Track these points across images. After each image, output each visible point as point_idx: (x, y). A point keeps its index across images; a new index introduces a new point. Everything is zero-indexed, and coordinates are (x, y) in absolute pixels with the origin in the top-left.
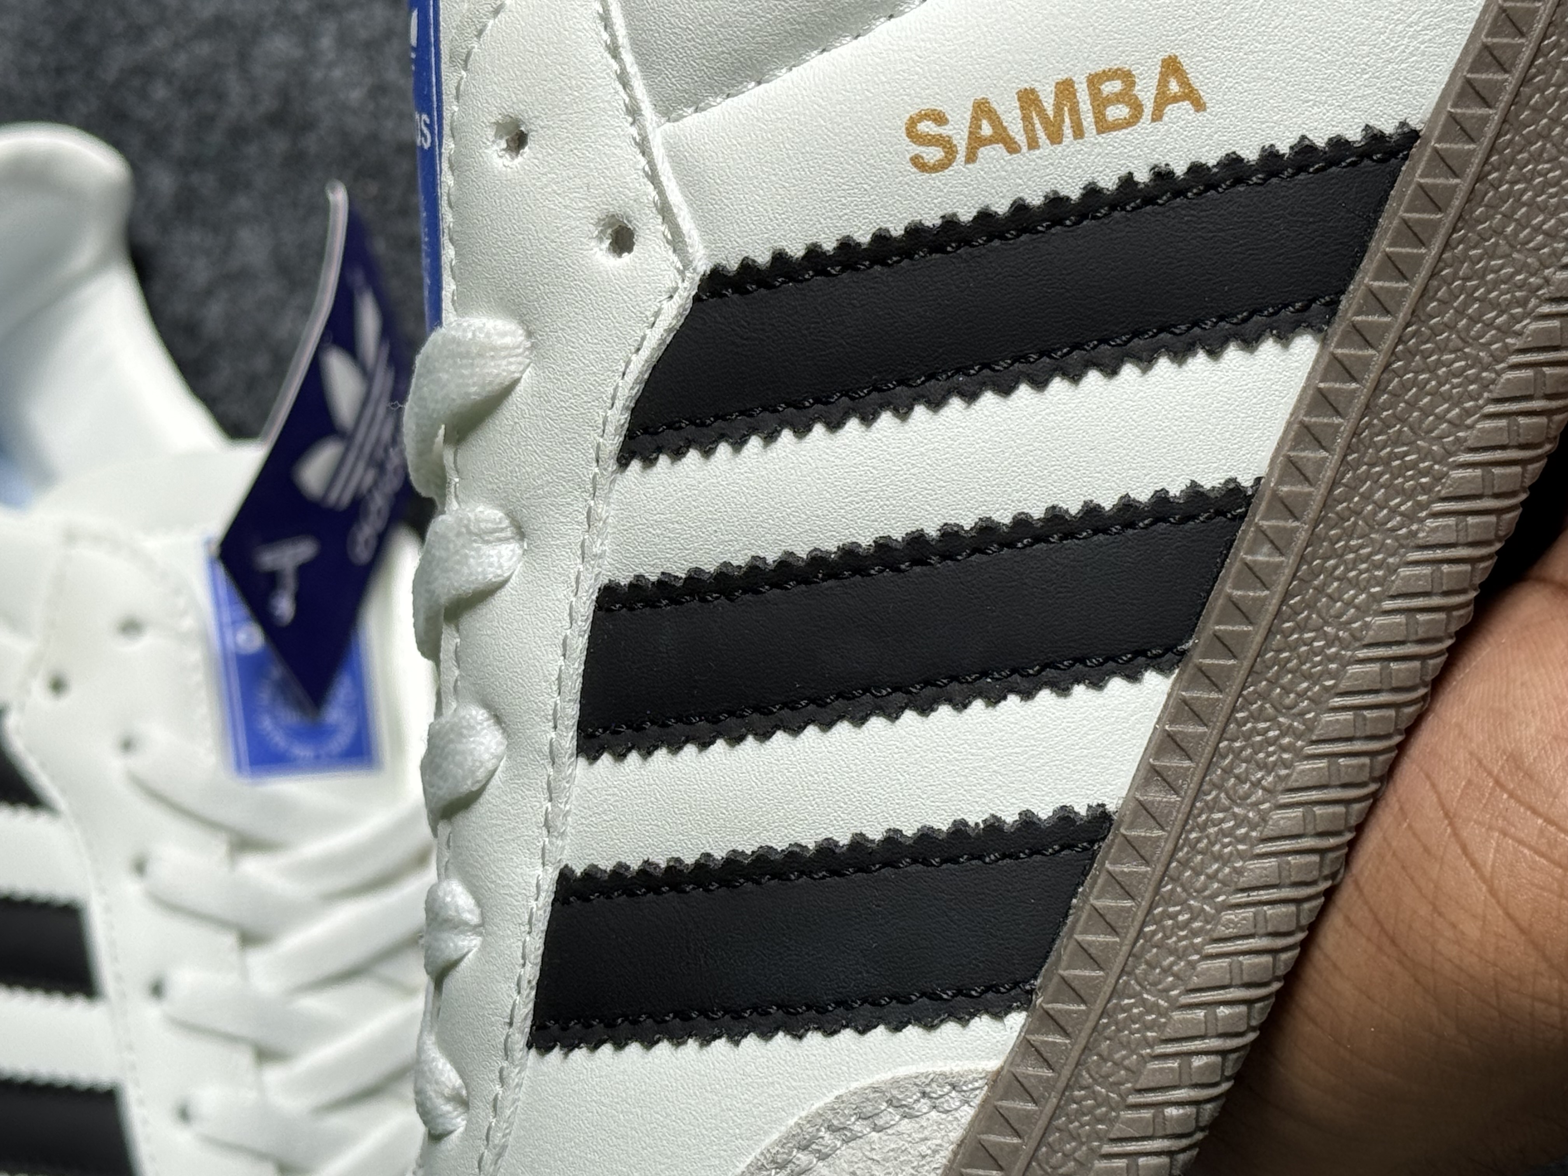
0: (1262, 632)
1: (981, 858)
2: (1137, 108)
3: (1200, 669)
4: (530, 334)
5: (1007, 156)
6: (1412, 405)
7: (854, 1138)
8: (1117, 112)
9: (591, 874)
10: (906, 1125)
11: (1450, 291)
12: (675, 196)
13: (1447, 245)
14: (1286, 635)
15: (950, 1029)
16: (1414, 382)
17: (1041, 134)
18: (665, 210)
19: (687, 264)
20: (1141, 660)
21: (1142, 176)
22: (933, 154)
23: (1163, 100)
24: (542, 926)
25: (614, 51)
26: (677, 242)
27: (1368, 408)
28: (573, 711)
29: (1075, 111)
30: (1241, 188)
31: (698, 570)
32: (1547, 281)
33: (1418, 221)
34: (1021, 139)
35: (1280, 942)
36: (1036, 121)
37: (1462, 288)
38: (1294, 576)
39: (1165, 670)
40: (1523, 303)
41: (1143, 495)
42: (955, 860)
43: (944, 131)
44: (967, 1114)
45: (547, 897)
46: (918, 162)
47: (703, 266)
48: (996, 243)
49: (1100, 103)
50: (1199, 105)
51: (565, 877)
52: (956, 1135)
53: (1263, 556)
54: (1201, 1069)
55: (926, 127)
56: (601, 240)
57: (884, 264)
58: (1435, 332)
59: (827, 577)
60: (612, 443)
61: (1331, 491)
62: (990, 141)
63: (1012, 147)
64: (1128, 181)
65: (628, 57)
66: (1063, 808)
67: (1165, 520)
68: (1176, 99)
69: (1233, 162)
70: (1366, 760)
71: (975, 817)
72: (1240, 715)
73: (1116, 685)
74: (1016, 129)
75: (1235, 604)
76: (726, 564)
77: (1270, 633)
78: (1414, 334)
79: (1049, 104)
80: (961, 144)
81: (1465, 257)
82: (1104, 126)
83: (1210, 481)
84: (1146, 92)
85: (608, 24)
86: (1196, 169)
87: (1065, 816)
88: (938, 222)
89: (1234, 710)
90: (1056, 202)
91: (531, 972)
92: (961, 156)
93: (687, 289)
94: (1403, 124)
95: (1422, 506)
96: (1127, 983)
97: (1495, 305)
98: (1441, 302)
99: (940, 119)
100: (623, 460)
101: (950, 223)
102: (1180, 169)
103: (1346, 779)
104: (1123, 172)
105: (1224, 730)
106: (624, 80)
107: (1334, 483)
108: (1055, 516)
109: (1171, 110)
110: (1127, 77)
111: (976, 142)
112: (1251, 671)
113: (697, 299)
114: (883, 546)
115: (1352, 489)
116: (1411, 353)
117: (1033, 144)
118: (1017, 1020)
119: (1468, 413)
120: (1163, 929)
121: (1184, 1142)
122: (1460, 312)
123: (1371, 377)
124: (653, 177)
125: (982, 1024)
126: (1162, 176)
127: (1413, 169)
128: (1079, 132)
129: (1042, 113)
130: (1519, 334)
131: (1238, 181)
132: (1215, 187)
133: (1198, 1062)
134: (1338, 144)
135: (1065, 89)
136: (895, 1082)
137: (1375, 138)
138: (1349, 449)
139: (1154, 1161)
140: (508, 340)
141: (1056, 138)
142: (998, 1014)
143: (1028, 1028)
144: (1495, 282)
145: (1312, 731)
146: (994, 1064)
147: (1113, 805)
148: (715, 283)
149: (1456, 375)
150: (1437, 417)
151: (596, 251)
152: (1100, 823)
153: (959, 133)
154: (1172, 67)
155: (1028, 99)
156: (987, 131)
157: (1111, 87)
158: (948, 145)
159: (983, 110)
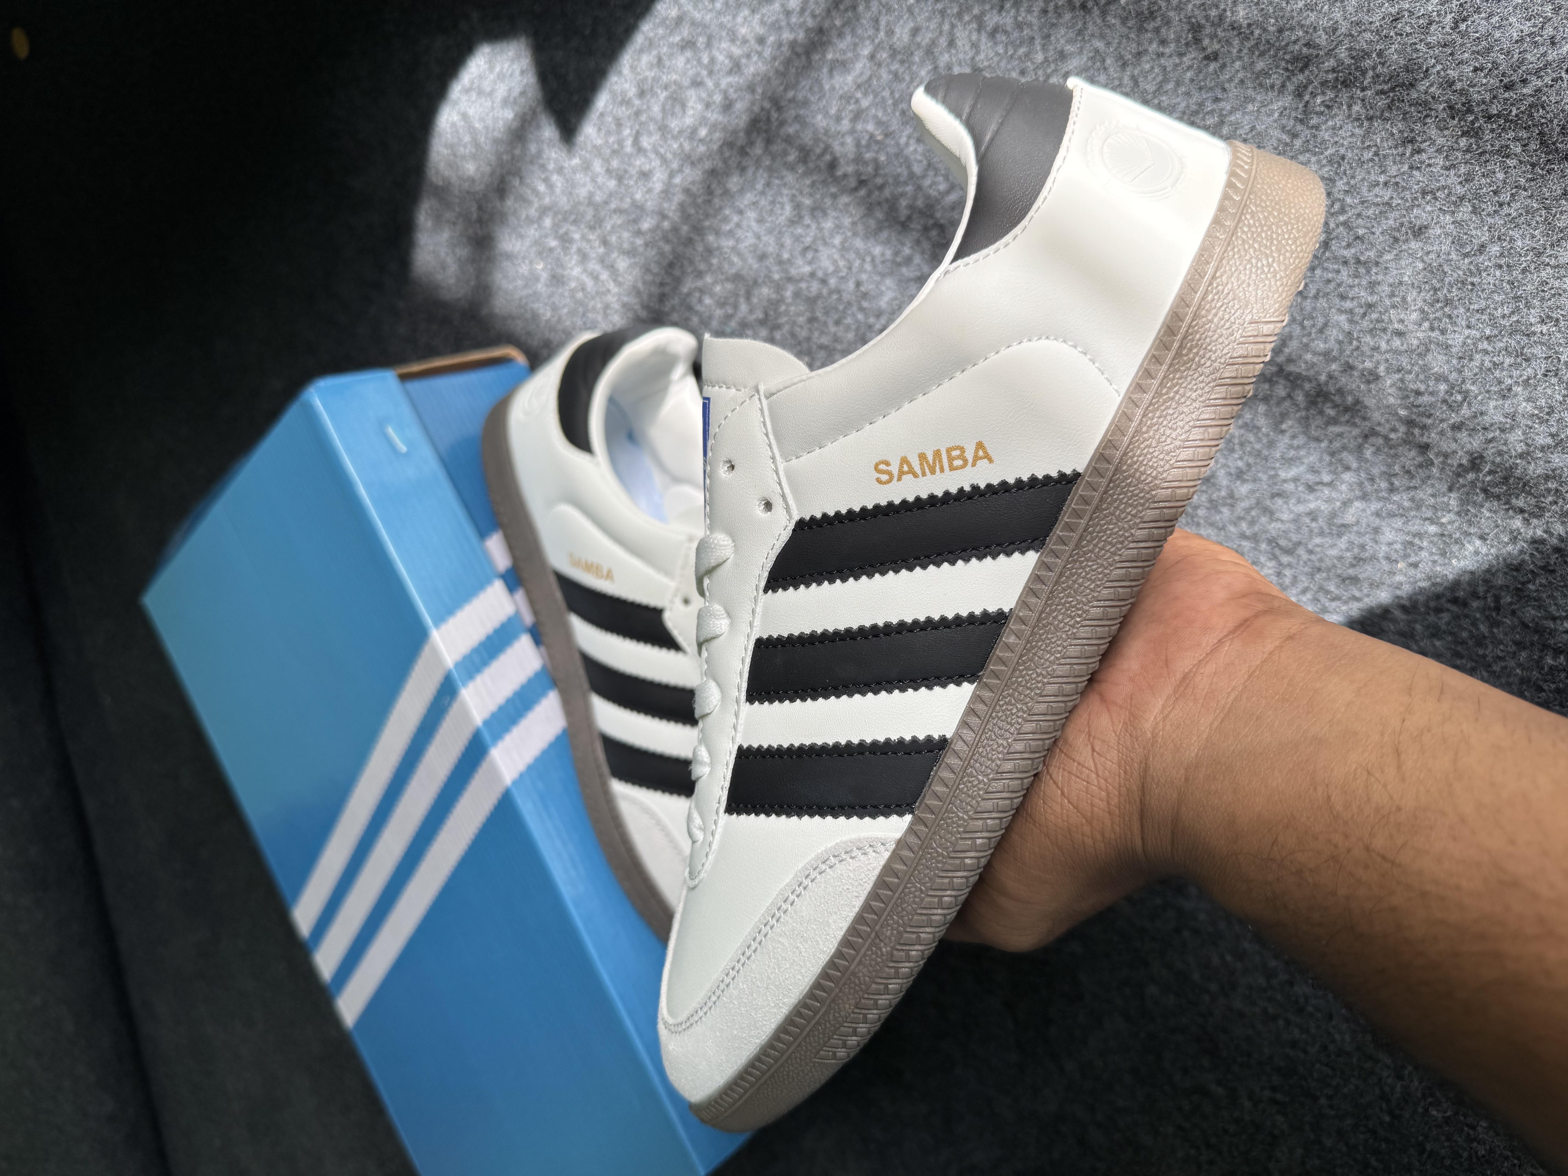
0: (1011, 670)
1: (896, 753)
2: (966, 461)
3: (985, 683)
4: (734, 541)
5: (914, 479)
6: (1075, 582)
7: (843, 860)
8: (958, 463)
9: (750, 748)
10: (862, 858)
11: (1092, 537)
12: (787, 491)
13: (1091, 519)
14: (1021, 671)
15: (881, 819)
16: (1076, 573)
17: (927, 470)
18: (783, 496)
19: (790, 517)
20: (962, 679)
21: (967, 488)
22: (885, 477)
23: (976, 458)
24: (731, 766)
25: (767, 435)
26: (788, 509)
27: (1057, 583)
28: (745, 686)
29: (941, 461)
30: (1007, 494)
31: (792, 635)
32: (1132, 535)
33: (1080, 509)
34: (919, 472)
35: (1014, 795)
36: (925, 465)
37: (1097, 536)
38: (1024, 649)
39: (971, 682)
40: (1122, 543)
41: (964, 614)
42: (886, 754)
43: (889, 468)
44: (887, 855)
45: (734, 756)
46: (879, 481)
47: (796, 518)
48: (909, 513)
49: (951, 459)
50: (991, 460)
51: (740, 748)
52: (882, 862)
53: (1012, 639)
54: (981, 845)
55: (882, 467)
56: (759, 506)
57: (865, 519)
58: (1085, 553)
59: (840, 640)
60: (763, 584)
61: (1040, 615)
62: (907, 473)
63: (916, 476)
64: (961, 490)
65: (771, 437)
66: (929, 736)
67: (973, 624)
68: (981, 458)
69: (1004, 483)
70: (1052, 723)
71: (894, 737)
72: (1001, 703)
73: (952, 687)
74: (917, 469)
75: (1000, 658)
76: (802, 633)
77: (1014, 670)
78: (1076, 554)
79: (930, 458)
80: (896, 473)
81: (1098, 524)
82: (952, 468)
83: (992, 609)
84: (969, 456)
85: (765, 425)
86: (989, 486)
87: (929, 739)
88: (886, 504)
89: (999, 700)
90: (932, 497)
91: (727, 784)
92: (895, 479)
93: (792, 526)
94: (1074, 470)
95: (1078, 623)
96: (952, 808)
97: (1110, 543)
98: (1088, 541)
99: (887, 464)
100: (766, 591)
101: (890, 504)
102: (982, 486)
103: (1043, 731)
104: (960, 486)
105: (994, 709)
106: (770, 446)
107: (1042, 612)
108: (929, 620)
109: (979, 463)
110: (962, 450)
111: (901, 473)
112: (1006, 685)
113: (794, 530)
114: (861, 629)
115: (1049, 614)
116: (1075, 561)
117: (924, 474)
118: (908, 818)
119: (1098, 586)
120: (967, 787)
121: (972, 873)
122: (1095, 546)
123: (1058, 570)
124: (780, 484)
125: (894, 818)
126: (975, 488)
127: (1077, 489)
128: (942, 470)
129: (927, 462)
130: (1120, 555)
131: (1006, 491)
132: (997, 493)
133: (979, 841)
134: (1047, 478)
135: (937, 454)
136: (859, 840)
137: (1062, 475)
138: (1048, 599)
139: (960, 880)
140: (726, 543)
141: (933, 472)
142: (901, 814)
143: (912, 824)
144: (1111, 534)
145: (1030, 710)
146: (898, 835)
147: (949, 736)
148: (801, 525)
149: (1093, 571)
150: (1085, 587)
151: (759, 510)
152: (943, 743)
153: (894, 469)
154: (980, 445)
155: (922, 457)
156: (906, 469)
157: (955, 453)
158: (890, 473)
159: (904, 461)
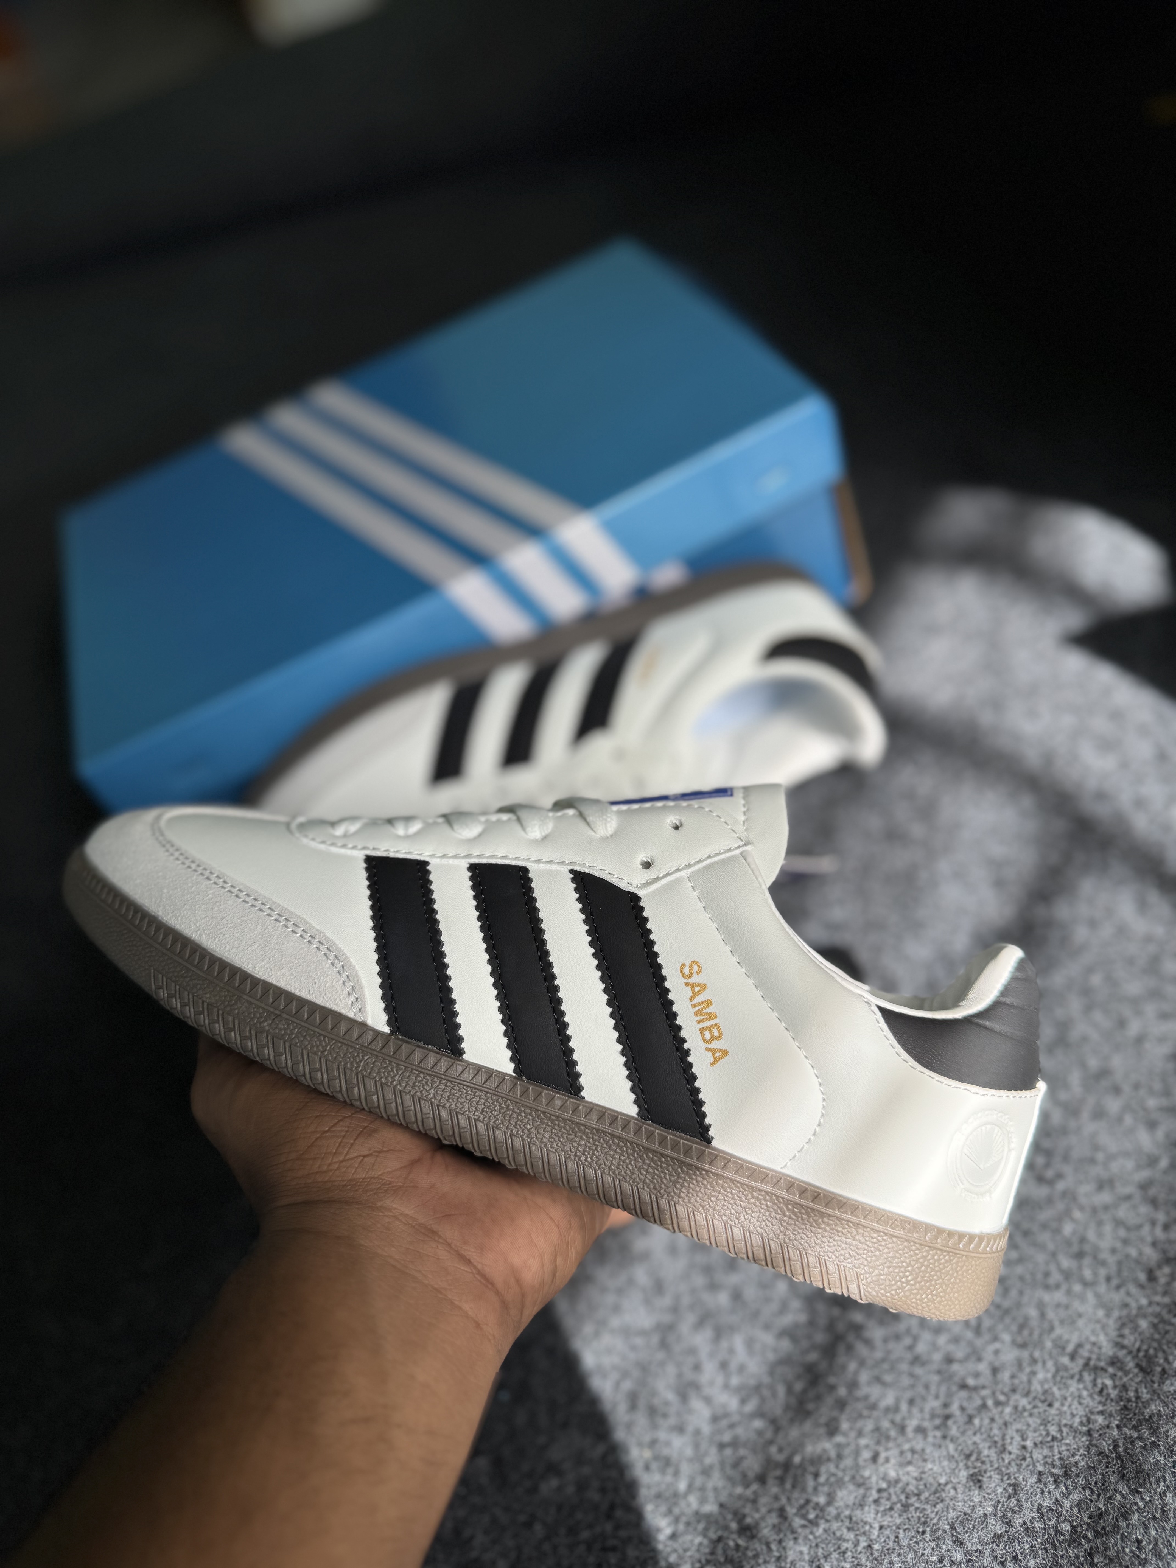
0: (531, 1105)
1: (443, 1011)
2: (709, 1042)
3: (516, 1084)
4: (612, 836)
5: (688, 997)
6: (615, 1151)
7: (340, 974)
8: (707, 1035)
9: (428, 872)
10: (345, 993)
11: (656, 1161)
12: (663, 882)
13: (672, 1158)
14: (530, 1114)
15: (382, 1005)
16: (623, 1151)
17: (697, 1009)
18: (657, 879)
19: (640, 888)
20: (517, 1062)
21: (686, 1046)
22: (686, 971)
23: (713, 1051)
24: (409, 857)
25: (709, 857)
26: (647, 884)
27: (613, 1136)
28: (484, 861)
29: (707, 1019)
30: (685, 1082)
31: (536, 901)
32: (662, 1197)
33: (680, 1148)
34: (695, 1001)
35: (420, 1123)
36: (701, 1006)
37: (658, 1166)
38: (551, 1115)
39: (515, 1071)
40: (655, 1188)
41: (575, 1057)
42: (442, 1002)
43: (695, 974)
44: (351, 1015)
45: (419, 858)
46: (683, 966)
47: (640, 893)
48: (658, 996)
49: (709, 1029)
50: (713, 1064)
51: (426, 863)
52: (343, 1012)
53: (558, 1103)
54: (372, 1100)
55: (695, 968)
56: (646, 857)
57: (647, 957)
58: (641, 1157)
59: (537, 947)
60: (578, 868)
61: (582, 1125)
62: (693, 990)
63: (691, 999)
64: (684, 1041)
65: (708, 861)
66: (463, 1039)
67: (567, 1066)
68: (714, 1055)
69: (694, 1078)
70: (488, 1148)
71: (457, 1007)
72: (500, 1100)
73: (509, 1053)
74: (698, 999)
75: (540, 1094)
76: (539, 910)
77: (531, 1108)
78: (640, 1150)
79: (708, 1010)
80: (692, 980)
81: (668, 1165)
82: (702, 1030)
83: (582, 1081)
84: (715, 1045)
85: (717, 854)
86: (690, 1065)
87: (460, 1039)
88: (664, 974)
89: (502, 1098)
90: (675, 1015)
91: (392, 855)
92: (687, 981)
93: (632, 890)
94: (713, 1138)
95: (579, 1159)
96: (402, 1069)
97: (653, 1178)
98: (652, 1158)
99: (699, 972)
100: (572, 871)
101: (664, 979)
102: (690, 1059)
103: (480, 1142)
104: (687, 1039)
105: (494, 1094)
106: (699, 862)
107: (585, 1126)
108: (566, 1026)
109: (710, 1054)
110: (719, 1038)
111: (692, 986)
112: (516, 1102)
113: (629, 892)
114: (550, 965)
115: (584, 1133)
116: (634, 1150)
117: (694, 1006)
118: (387, 1030)
119: (614, 1173)
120: (422, 1080)
121: (345, 1096)
122: (649, 1165)
123: (624, 1135)
124: (668, 875)
125: (384, 1017)
126: (687, 1053)
127: (697, 1143)
128: (699, 1022)
129: (705, 1008)
130: (643, 1189)
131: (688, 1081)
132: (684, 1072)
133: (375, 1098)
134: (704, 1115)
135: (713, 1016)
136: (361, 988)
137: (707, 1128)
138: (598, 1130)
139: (338, 1085)
140: (609, 829)
141: (697, 1014)
142: (389, 1023)
143: (382, 1034)
144: (661, 1177)
145: (497, 1127)
146: (370, 1022)
147: (465, 1057)
148: (635, 898)
149: (627, 1167)
150: (611, 1161)
151: (642, 857)
152: (458, 1053)
153: (695, 979)
154: (725, 1053)
155: (709, 1003)
156: (696, 989)
157: (716, 1032)
158: (690, 976)
159: (703, 987)
